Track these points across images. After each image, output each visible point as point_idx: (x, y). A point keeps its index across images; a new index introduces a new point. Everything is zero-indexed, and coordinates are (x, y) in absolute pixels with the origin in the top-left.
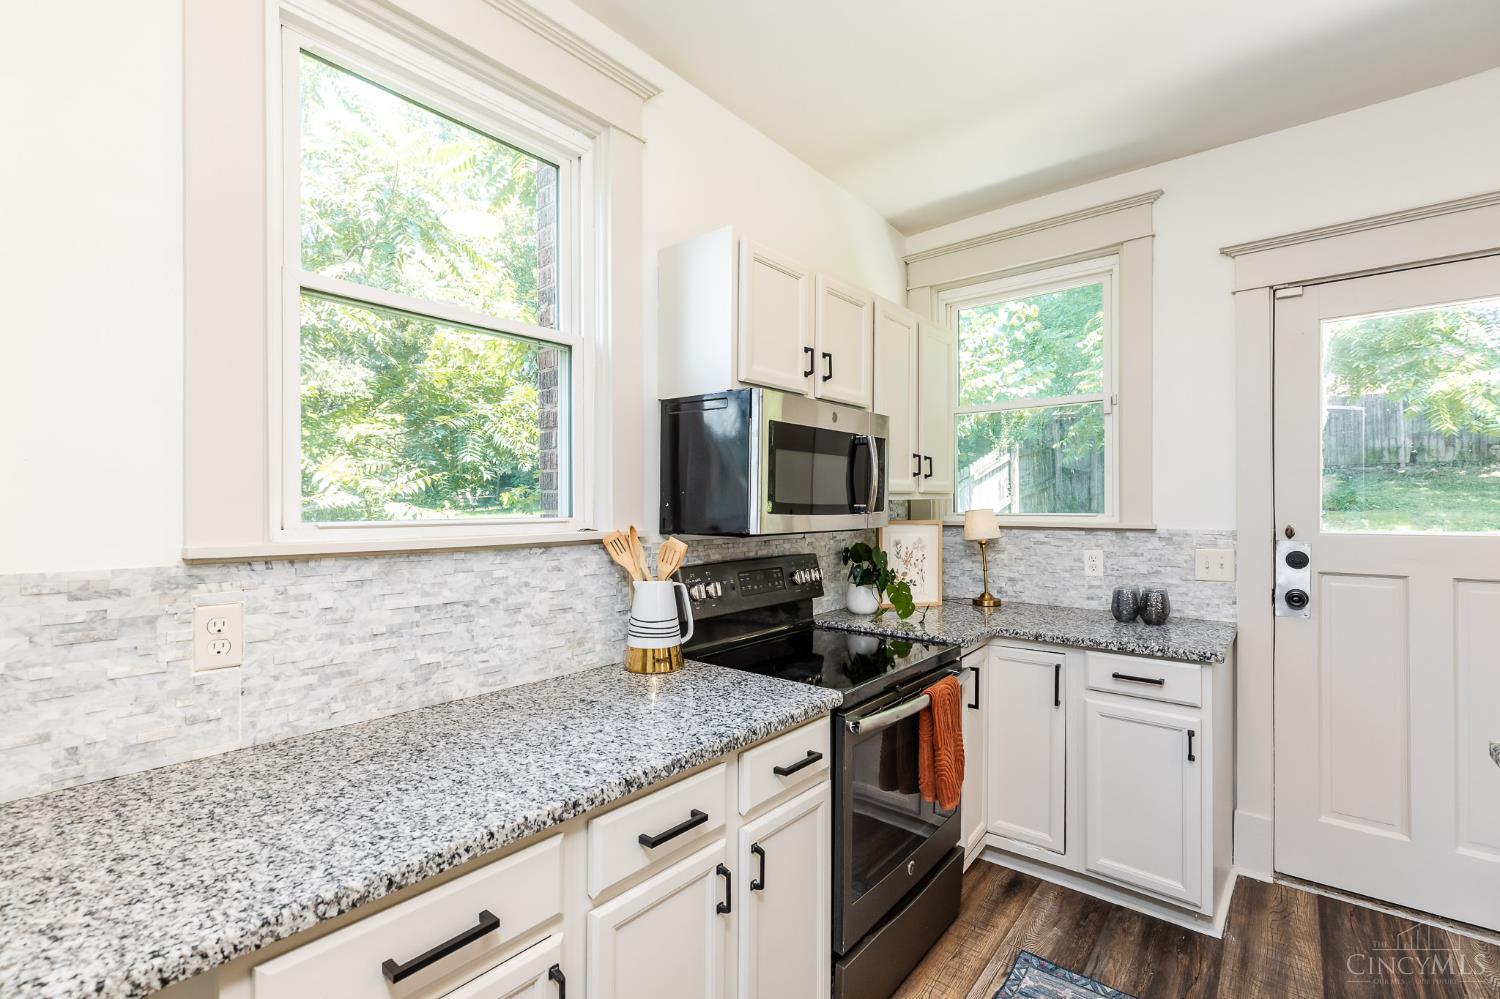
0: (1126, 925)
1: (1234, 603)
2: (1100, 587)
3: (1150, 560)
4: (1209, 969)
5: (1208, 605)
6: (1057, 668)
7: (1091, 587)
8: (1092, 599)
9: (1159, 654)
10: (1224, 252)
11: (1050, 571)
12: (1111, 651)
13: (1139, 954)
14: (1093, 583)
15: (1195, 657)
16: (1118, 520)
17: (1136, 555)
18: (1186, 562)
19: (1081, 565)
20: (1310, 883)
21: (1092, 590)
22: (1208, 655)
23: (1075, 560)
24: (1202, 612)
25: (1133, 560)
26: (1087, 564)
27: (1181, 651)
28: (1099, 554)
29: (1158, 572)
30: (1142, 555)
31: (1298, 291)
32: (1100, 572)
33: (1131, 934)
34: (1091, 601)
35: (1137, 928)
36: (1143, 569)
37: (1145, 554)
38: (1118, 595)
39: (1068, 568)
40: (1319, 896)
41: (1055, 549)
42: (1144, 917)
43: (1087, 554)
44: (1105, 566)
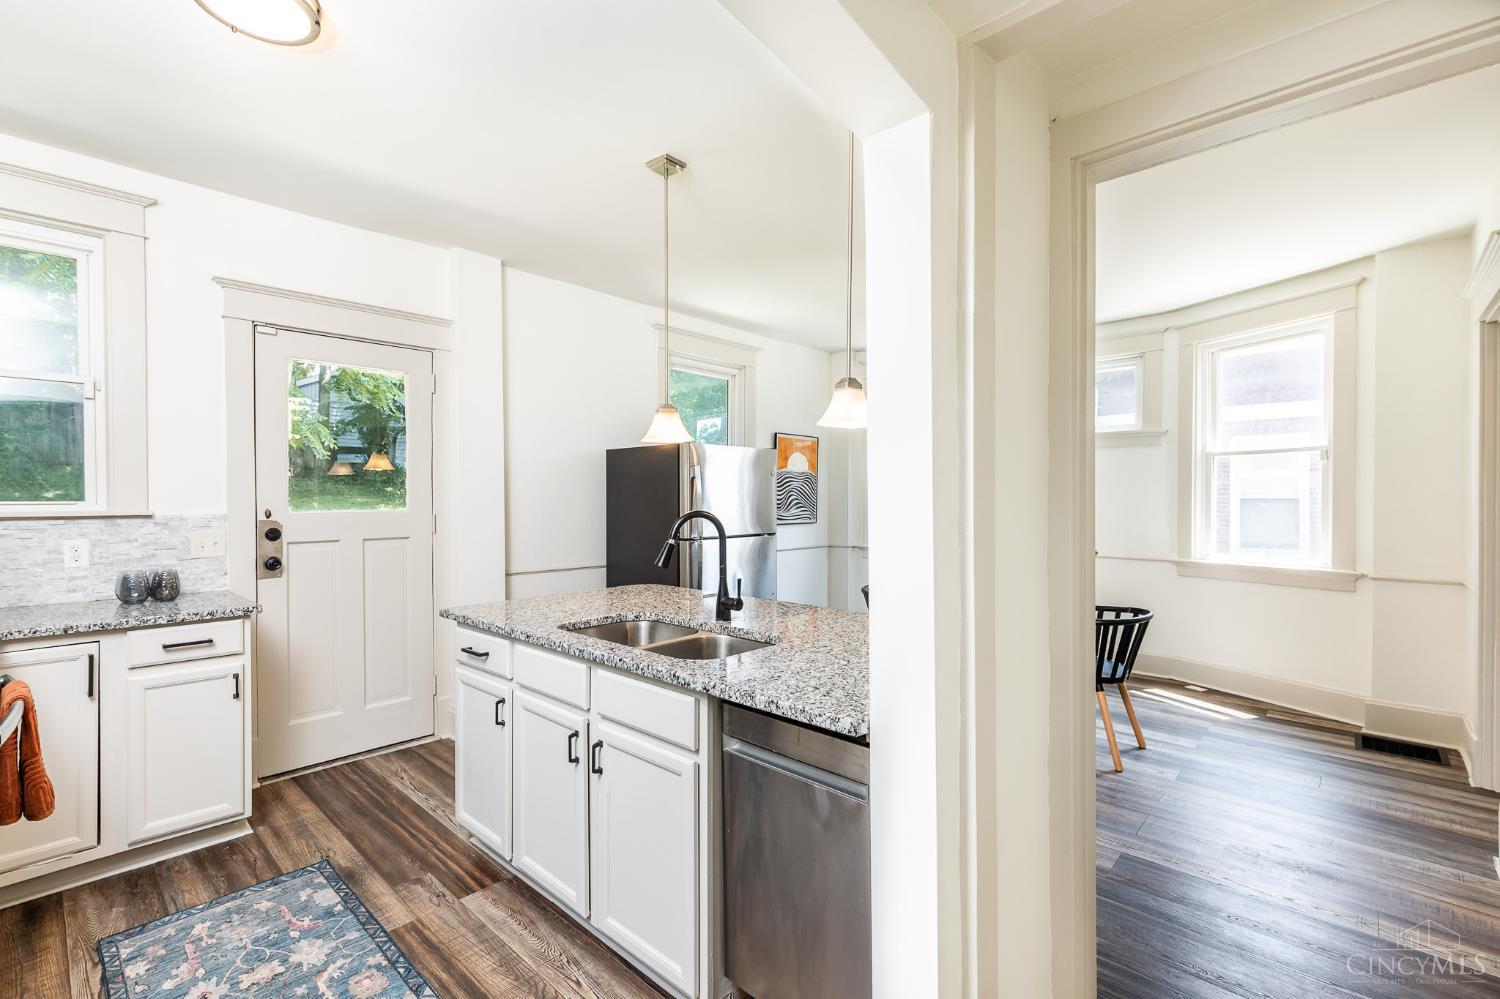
0: (176, 868)
1: (226, 574)
2: (84, 577)
3: (145, 545)
4: (258, 850)
5: (203, 579)
6: (91, 658)
7: (73, 579)
8: (74, 591)
9: (209, 617)
10: (218, 280)
11: (12, 567)
12: (161, 626)
13: (203, 875)
14: (75, 574)
15: (241, 613)
16: (105, 508)
17: (129, 541)
18: (182, 543)
19: (58, 556)
20: (283, 774)
21: (74, 582)
22: (251, 609)
23: (49, 552)
24: (198, 586)
25: (125, 547)
26: (68, 556)
27: (228, 611)
28: (84, 545)
29: (153, 556)
30: (136, 540)
31: (273, 331)
32: (85, 562)
33: (186, 870)
34: (72, 594)
35: (187, 864)
36: (137, 554)
37: (140, 540)
38: (125, 580)
39: (40, 562)
40: (292, 778)
41: (20, 542)
42: (186, 856)
43: (67, 545)
44: (91, 556)
